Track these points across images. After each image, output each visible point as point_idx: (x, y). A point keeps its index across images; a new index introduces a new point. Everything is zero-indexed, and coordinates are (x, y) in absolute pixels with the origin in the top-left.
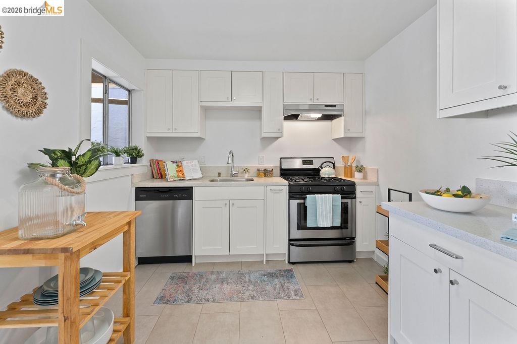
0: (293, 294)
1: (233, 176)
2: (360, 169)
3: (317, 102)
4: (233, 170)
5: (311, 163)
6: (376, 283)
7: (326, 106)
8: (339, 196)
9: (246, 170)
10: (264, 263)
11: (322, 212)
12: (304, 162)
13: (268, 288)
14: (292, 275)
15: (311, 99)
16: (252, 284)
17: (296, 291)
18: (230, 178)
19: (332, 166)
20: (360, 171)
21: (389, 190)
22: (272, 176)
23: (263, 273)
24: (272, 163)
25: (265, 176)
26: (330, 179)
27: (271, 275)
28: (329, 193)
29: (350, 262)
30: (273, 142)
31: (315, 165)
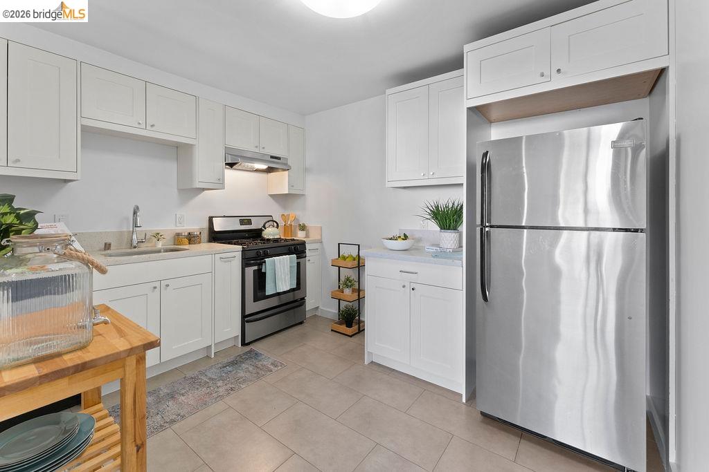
0: (272, 367)
1: (135, 247)
2: (303, 228)
3: (262, 151)
4: (134, 237)
5: (249, 222)
6: (332, 330)
7: (272, 157)
8: (295, 255)
9: (157, 236)
10: (213, 356)
11: (281, 276)
12: (242, 222)
13: (241, 374)
14: (256, 354)
15: (256, 147)
16: (219, 380)
17: (272, 364)
18: (129, 250)
19: (275, 224)
20: (303, 230)
21: (339, 244)
22: (200, 243)
23: (220, 365)
24: (197, 225)
25: (189, 244)
26: (276, 240)
27: (233, 363)
28: (285, 254)
29: (301, 323)
30: (197, 195)
31: (255, 225)
